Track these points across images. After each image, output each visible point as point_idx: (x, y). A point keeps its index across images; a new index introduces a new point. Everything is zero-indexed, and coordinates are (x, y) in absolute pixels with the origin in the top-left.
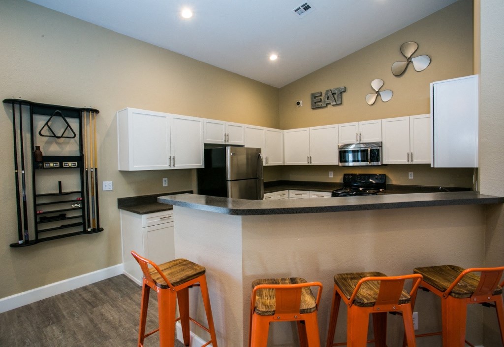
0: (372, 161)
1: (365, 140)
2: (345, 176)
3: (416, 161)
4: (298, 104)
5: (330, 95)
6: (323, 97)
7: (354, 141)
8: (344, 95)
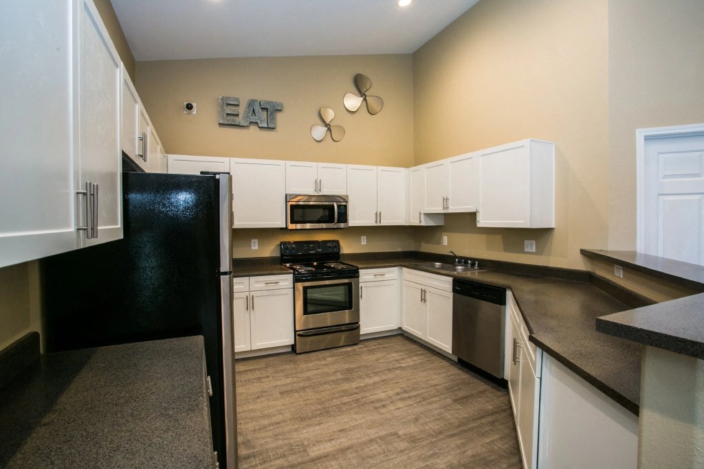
0: (339, 221)
1: (326, 191)
2: (284, 246)
3: (385, 222)
4: (189, 107)
5: (257, 109)
6: (242, 110)
7: (311, 191)
8: (279, 116)
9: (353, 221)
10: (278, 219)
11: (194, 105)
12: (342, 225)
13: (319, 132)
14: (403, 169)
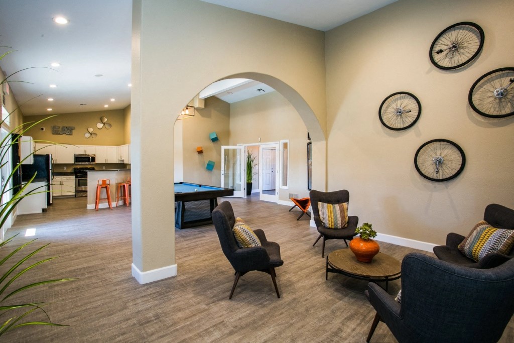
1: (87, 153)
2: (75, 169)
3: (108, 162)
4: (42, 129)
5: (66, 129)
6: (60, 129)
7: (83, 153)
8: (73, 131)
9: (97, 161)
10: (72, 161)
11: (44, 128)
12: (93, 163)
13: (87, 135)
14: (116, 147)
